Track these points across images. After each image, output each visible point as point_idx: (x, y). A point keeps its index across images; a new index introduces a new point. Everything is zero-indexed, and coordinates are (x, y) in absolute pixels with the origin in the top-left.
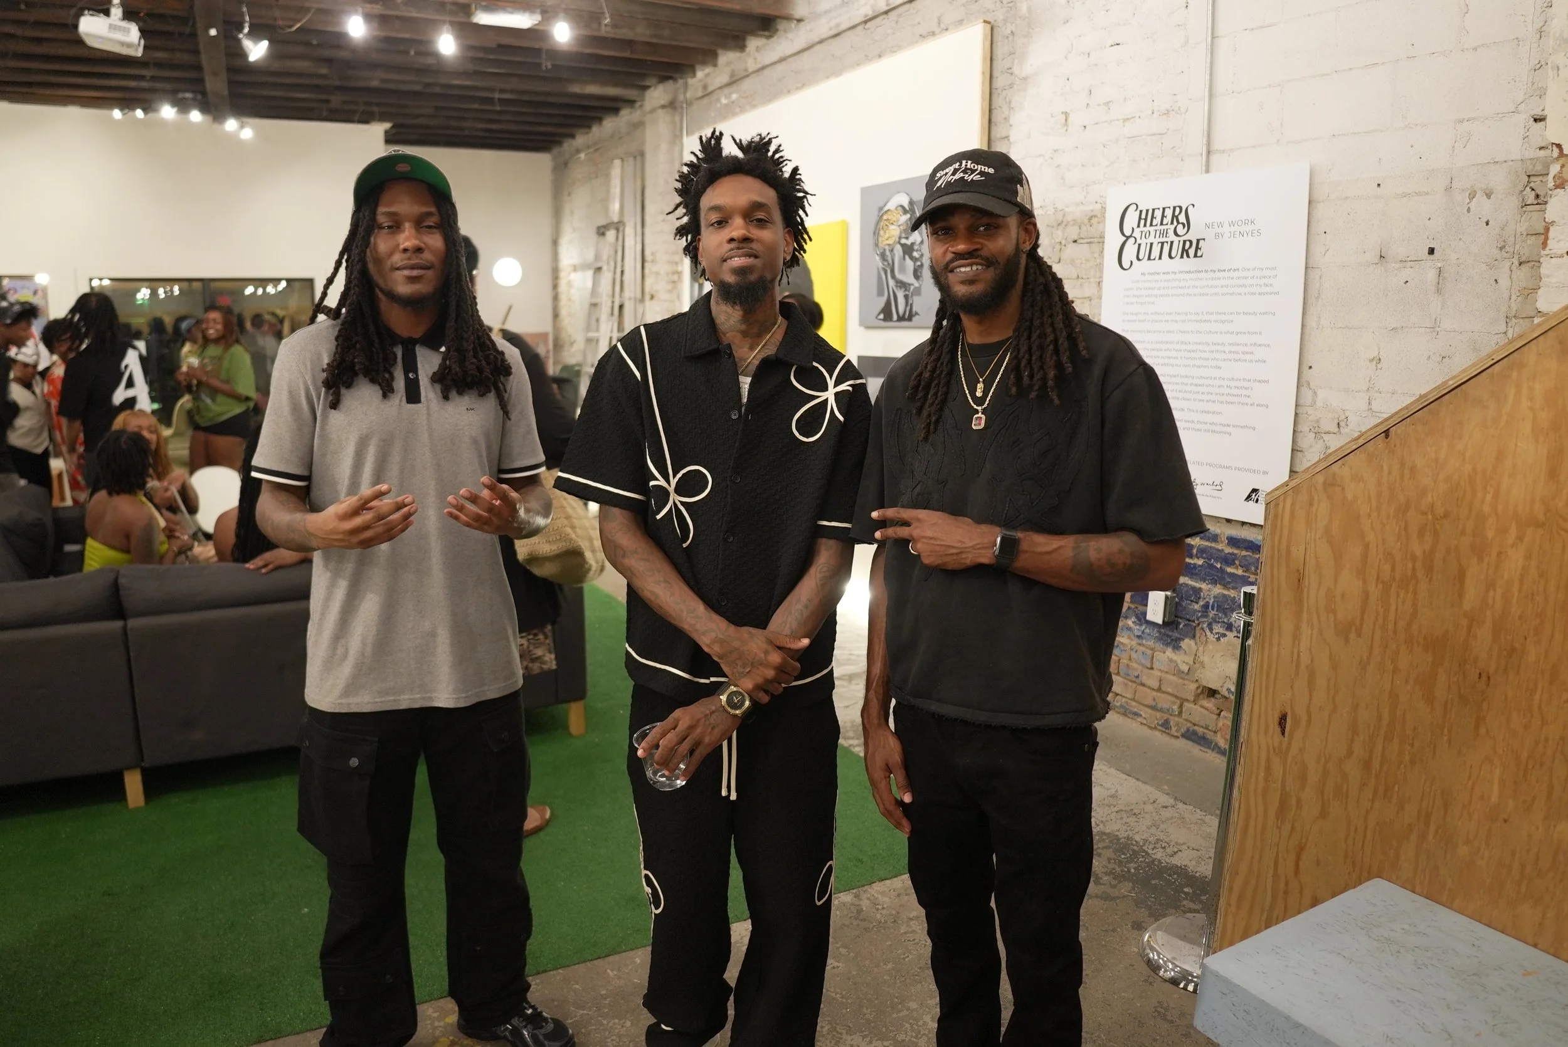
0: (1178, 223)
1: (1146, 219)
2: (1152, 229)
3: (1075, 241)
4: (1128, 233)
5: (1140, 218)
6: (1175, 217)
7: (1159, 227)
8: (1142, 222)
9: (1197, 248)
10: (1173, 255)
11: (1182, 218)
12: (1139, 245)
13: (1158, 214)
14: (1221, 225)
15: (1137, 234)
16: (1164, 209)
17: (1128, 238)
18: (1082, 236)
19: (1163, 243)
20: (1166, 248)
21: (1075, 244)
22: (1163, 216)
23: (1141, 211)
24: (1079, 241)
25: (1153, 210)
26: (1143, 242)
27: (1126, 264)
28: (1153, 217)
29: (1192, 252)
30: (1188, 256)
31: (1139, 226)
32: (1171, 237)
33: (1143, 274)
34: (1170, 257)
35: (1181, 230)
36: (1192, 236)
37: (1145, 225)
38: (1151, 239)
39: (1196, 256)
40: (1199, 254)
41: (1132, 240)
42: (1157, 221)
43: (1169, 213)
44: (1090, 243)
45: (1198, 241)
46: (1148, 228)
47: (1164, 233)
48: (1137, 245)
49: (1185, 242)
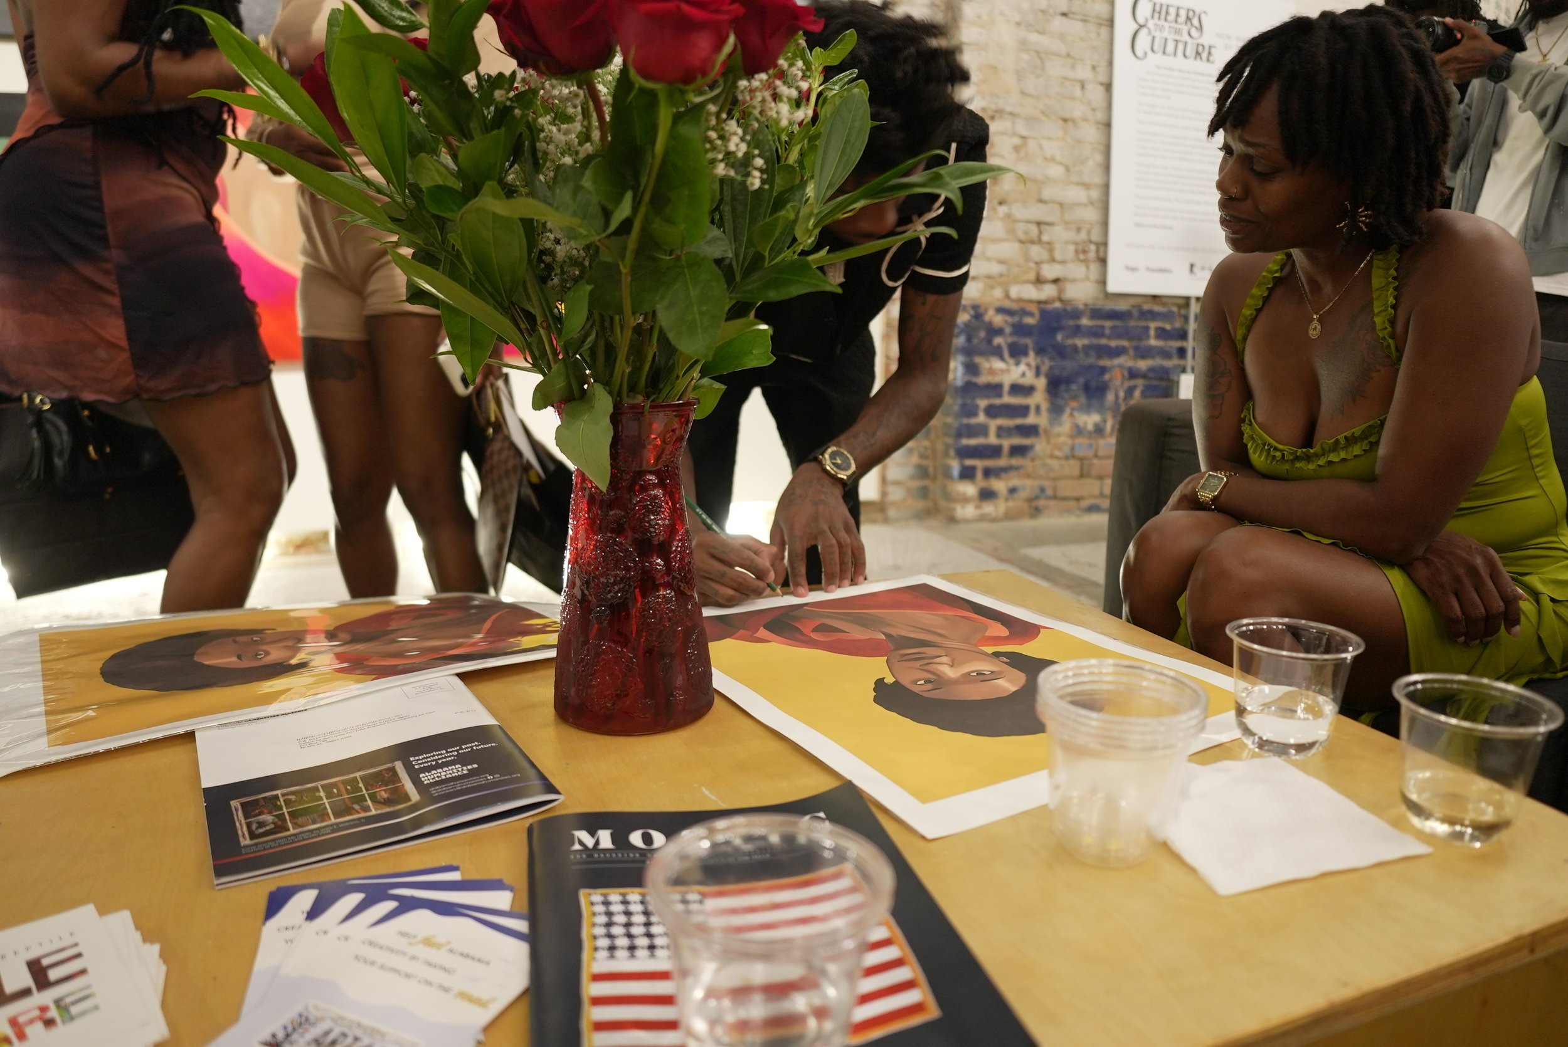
0: (1192, 25)
1: (1160, 13)
2: (1166, 25)
3: (1064, 14)
4: (1141, 21)
5: (1154, 10)
6: (1188, 19)
7: (1173, 25)
8: (1156, 15)
9: (1209, 54)
10: (1188, 53)
11: (1195, 22)
12: (1154, 38)
13: (1172, 11)
14: (1229, 38)
15: (1151, 24)
16: (1178, 8)
17: (1141, 26)
18: (1073, 10)
19: (1177, 41)
20: (1181, 47)
21: (1063, 19)
22: (1177, 15)
23: (1155, 4)
24: (1070, 15)
25: (1168, 6)
26: (1157, 34)
27: (1139, 52)
28: (1167, 13)
29: (1204, 56)
30: (1201, 58)
31: (1153, 17)
32: (1186, 37)
33: (1158, 67)
34: (1185, 55)
35: (1194, 32)
36: (1206, 40)
37: (1159, 18)
38: (1166, 34)
39: (1208, 60)
40: (1211, 58)
41: (1144, 31)
42: (1172, 17)
43: (1183, 13)
44: (1084, 21)
45: (1210, 47)
46: (1162, 22)
47: (1178, 32)
48: (1149, 39)
49: (1198, 45)
